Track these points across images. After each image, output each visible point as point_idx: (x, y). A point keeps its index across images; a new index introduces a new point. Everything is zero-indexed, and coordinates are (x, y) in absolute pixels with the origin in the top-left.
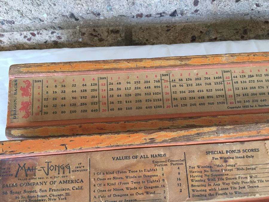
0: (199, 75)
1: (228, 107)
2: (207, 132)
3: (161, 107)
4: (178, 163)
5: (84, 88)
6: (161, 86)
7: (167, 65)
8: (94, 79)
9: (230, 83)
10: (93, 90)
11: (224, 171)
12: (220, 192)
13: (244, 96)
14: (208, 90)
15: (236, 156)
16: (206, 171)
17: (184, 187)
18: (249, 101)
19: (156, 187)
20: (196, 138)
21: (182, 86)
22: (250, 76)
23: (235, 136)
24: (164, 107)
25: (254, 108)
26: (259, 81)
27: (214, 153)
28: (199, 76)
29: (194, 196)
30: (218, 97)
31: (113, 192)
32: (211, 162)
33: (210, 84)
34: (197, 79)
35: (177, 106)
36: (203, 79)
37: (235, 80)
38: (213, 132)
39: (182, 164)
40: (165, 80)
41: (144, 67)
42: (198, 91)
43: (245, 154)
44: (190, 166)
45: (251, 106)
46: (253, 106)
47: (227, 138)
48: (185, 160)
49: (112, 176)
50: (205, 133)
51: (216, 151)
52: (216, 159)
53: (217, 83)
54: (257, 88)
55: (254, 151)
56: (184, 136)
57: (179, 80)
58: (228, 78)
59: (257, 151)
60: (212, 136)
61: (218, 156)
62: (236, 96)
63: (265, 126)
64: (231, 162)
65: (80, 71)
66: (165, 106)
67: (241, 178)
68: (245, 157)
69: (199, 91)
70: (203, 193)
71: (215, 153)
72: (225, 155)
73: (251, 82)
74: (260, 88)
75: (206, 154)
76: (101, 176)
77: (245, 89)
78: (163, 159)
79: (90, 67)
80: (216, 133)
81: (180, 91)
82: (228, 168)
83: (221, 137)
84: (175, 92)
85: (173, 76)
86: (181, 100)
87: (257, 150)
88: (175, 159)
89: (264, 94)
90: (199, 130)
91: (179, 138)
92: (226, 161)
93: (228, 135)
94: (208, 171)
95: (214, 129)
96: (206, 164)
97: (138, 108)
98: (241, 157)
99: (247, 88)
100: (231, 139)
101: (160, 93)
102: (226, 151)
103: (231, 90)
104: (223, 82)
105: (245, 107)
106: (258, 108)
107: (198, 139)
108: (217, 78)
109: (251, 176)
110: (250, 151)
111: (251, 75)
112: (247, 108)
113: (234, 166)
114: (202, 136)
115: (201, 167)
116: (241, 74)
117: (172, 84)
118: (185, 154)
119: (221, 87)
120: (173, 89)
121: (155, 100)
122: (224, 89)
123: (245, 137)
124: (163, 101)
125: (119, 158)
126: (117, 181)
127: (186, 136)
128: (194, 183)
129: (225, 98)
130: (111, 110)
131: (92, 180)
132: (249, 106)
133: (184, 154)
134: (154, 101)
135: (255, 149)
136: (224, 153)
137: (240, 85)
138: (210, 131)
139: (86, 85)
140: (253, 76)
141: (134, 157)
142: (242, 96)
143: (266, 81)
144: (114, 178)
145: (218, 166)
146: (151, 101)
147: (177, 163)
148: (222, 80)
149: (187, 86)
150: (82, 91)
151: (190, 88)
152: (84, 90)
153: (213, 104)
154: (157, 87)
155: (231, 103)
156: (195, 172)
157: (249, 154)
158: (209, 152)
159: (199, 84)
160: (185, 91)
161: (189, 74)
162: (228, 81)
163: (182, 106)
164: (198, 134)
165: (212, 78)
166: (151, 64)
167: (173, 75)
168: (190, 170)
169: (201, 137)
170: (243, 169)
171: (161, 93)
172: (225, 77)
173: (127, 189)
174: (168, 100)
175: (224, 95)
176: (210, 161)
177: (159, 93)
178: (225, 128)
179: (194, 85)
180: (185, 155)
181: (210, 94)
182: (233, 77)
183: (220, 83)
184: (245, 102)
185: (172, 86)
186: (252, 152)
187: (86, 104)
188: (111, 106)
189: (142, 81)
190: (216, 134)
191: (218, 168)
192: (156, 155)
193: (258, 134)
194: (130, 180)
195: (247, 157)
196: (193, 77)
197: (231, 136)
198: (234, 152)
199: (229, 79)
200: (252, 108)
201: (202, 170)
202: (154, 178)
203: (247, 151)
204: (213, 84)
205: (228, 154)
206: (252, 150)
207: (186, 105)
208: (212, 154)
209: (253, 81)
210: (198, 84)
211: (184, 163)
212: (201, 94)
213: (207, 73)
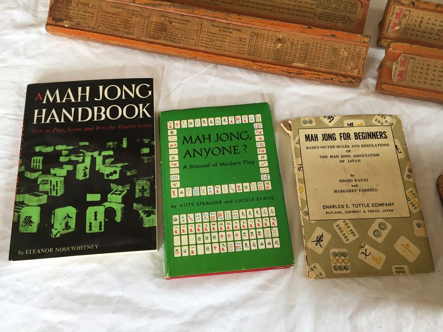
2: (164, 4)
11: (168, 28)
12: (163, 38)
15: (177, 22)
16: (158, 26)
17: (145, 30)
19: (131, 27)
20: (158, 6)
23: (179, 10)
29: (148, 36)
31: (108, 23)
32: (163, 21)
39: (147, 19)
43: (182, 22)
44: (151, 21)
48: (149, 17)
49: (109, 15)
56: (151, 4)
59: (189, 22)
60: (167, 8)
61: (167, 19)
63: (198, 9)
64: (174, 24)
67: (176, 34)
70: (154, 36)
71: (166, 17)
72: (171, 20)
75: (161, 17)
76: (103, 14)
78: (138, 13)
80: (170, 6)
82: (171, 27)
83: (172, 9)
88: (144, 15)
91: (149, 4)
92: (171, 23)
93: (176, 9)
94: (160, 26)
95: (169, 3)
96: (160, 22)
98: (179, 23)
100: (177, 11)
102: (173, 18)
109: (181, 34)
113: (174, 27)
123: (185, 12)
125: (115, 7)
126: (112, 19)
127: (153, 4)
128: (151, 30)
131: (99, 14)
133: (149, 14)
138: (167, 4)
141: (122, 8)
144: (110, 16)
145: (166, 24)
147: (144, 18)
156: (153, 24)
157: (184, 22)
158: (163, 16)
164: (159, 4)
168: (150, 23)
170: (178, 29)
173: (116, 24)
178: (175, 5)
191: (165, 26)
192: (134, 10)
193: (192, 13)
194: (118, 20)
195: (183, 24)
198: (177, 20)
201: (157, 24)
202: (131, 22)
203: (183, 20)
206: (187, 21)
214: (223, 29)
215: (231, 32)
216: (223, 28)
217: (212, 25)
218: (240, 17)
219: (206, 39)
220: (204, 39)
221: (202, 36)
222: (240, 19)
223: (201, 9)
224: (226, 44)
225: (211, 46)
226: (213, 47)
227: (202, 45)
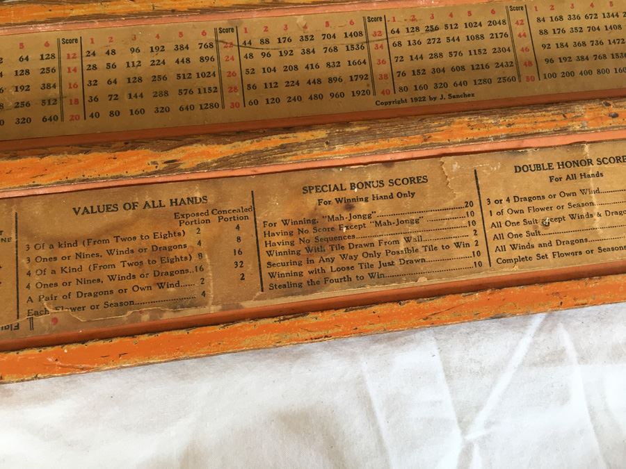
0: (308, 29)
1: (378, 103)
2: (304, 141)
3: (217, 106)
4: (236, 216)
5: (24, 66)
6: (215, 57)
7: (228, 6)
8: (47, 45)
9: (382, 47)
10: (45, 71)
11: (345, 229)
12: (335, 276)
13: (414, 74)
14: (331, 64)
15: (373, 195)
16: (302, 232)
17: (250, 268)
18: (426, 87)
19: (182, 271)
20: (279, 158)
21: (269, 55)
22: (430, 28)
23: (370, 149)
24: (223, 107)
25: (438, 102)
26: (451, 39)
27: (322, 189)
28: (310, 31)
29: (272, 287)
30: (354, 78)
31: (75, 288)
32: (316, 209)
33: (336, 49)
34: (304, 38)
35: (256, 102)
36: (318, 37)
37: (394, 38)
38: (318, 140)
39: (247, 218)
40: (227, 43)
41: (173, 11)
42: (307, 67)
43: (395, 189)
44: (264, 222)
45: (431, 99)
46: (435, 98)
47: (352, 153)
48: (253, 209)
49: (73, 251)
50: (302, 144)
51: (327, 186)
52: (326, 203)
53: (352, 46)
54: (446, 55)
55: (415, 183)
56: (249, 153)
57: (262, 41)
58: (378, 34)
59: (423, 182)
60: (316, 152)
61: (331, 196)
62: (396, 75)
63: (442, 123)
64: (363, 208)
65: (10, 25)
66: (228, 104)
67: (385, 243)
68: (395, 195)
69: (310, 67)
70: (294, 279)
71: (325, 188)
72: (349, 194)
73: (432, 41)
74: (454, 54)
75: (304, 193)
76: (44, 253)
77: (417, 59)
78: (200, 208)
79: (35, 14)
80: (327, 143)
81: (264, 69)
82: (355, 222)
83: (338, 152)
84: (251, 71)
85: (246, 32)
86: (266, 87)
87: (422, 180)
88: (230, 206)
89: (463, 68)
90: (286, 138)
91: (239, 157)
92: (349, 207)
93: (355, 147)
94: (307, 232)
95: (321, 134)
96: (302, 215)
97: (160, 110)
98: (386, 197)
99: (422, 57)
100: (362, 155)
101: (214, 73)
102: (351, 184)
103: (384, 62)
104: (365, 45)
105: (416, 99)
106: (448, 101)
107: (283, 159)
108: (351, 35)
109: (408, 238)
110: (405, 181)
111: (431, 26)
112: (422, 104)
113: (370, 217)
114: (292, 151)
115: (290, 223)
116: (410, 25)
117: (244, 51)
118: (253, 195)
119: (361, 55)
120: (247, 64)
121: (202, 91)
122: (367, 61)
123: (395, 149)
124: (222, 91)
125: (90, 209)
126: (86, 263)
127: (256, 152)
128: (272, 259)
129: (369, 81)
130: (92, 116)
131: (23, 261)
132: (427, 98)
133: (250, 196)
134: (200, 93)
135: (417, 177)
136: (345, 189)
137: (405, 50)
138: (313, 138)
139: (27, 59)
140: (437, 29)
141: (127, 206)
142: (409, 74)
143: (468, 40)
144: (78, 255)
145: (332, 218)
146: (191, 92)
147: (234, 217)
148: (363, 39)
149: (281, 55)
150: (19, 73)
151: (289, 61)
152: (23, 71)
153: (342, 95)
154: (207, 59)
155: (383, 93)
156: (276, 235)
157: (404, 189)
158: (311, 188)
159: (308, 50)
160: (274, 68)
161: (286, 28)
162: (379, 40)
163: (268, 103)
164: (283, 147)
165: (340, 35)
166: (191, 4)
167: (246, 29)
168: (265, 229)
169: (291, 154)
170: (389, 223)
171: (217, 73)
172: (370, 32)
173: (112, 278)
174: (233, 89)
175: (369, 73)
176: (311, 207)
177: (212, 73)
178: (348, 132)
179: (298, 51)
180: (253, 197)
181: (335, 72)
182: (389, 31)
183: (360, 46)
184: (416, 89)
185: (243, 55)
186: (411, 183)
187: (28, 104)
188: (92, 108)
189: (170, 47)
190: (325, 145)
191: (331, 224)
192: (182, 199)
193: (425, 143)
194: (116, 259)
195: (400, 195)
196: (295, 34)
197: (362, 149)
198: (370, 187)
199: (380, 38)
200: (433, 102)
201: (294, 228)
202: (178, 253)
203: (398, 182)
204: (342, 49)
205: (356, 190)
206: (411, 180)
207: (278, 100)
208: (317, 191)
209: (437, 41)
210: (306, 49)
211: (250, 214)
212: (314, 74)
213: (327, 24)
214: (564, 172)
215: (599, 175)
216: (563, 165)
217: (518, 169)
218: (614, 111)
219: (514, 230)
220: (505, 230)
221: (495, 219)
222: (616, 116)
223: (457, 120)
224: (597, 222)
225: (542, 251)
226: (547, 251)
227: (503, 255)
